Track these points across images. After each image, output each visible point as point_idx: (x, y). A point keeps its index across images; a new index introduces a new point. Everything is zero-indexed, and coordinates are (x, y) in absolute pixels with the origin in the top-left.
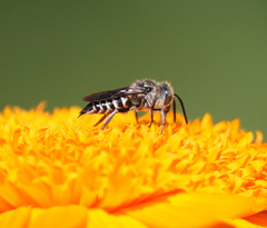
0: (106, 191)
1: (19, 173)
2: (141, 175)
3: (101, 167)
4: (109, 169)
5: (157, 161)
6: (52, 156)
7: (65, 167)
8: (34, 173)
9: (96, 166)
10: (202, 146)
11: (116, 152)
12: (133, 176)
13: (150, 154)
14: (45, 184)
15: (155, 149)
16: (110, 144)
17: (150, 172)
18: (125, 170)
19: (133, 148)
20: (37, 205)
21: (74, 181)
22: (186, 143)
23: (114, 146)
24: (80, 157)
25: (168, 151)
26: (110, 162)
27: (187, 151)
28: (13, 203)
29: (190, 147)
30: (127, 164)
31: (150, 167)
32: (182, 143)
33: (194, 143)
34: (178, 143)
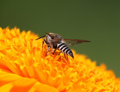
0: (70, 88)
1: (39, 65)
2: (86, 88)
3: (72, 78)
4: (75, 80)
5: (96, 86)
6: (55, 64)
7: (58, 71)
8: (45, 68)
9: (71, 76)
10: (116, 89)
11: (81, 75)
12: (84, 88)
13: (94, 82)
14: (47, 74)
15: (97, 81)
16: (80, 71)
17: (91, 89)
18: (81, 83)
19: (89, 77)
20: (40, 81)
21: (59, 78)
22: (110, 85)
23: (81, 72)
24: (66, 70)
25: (102, 84)
26: (77, 78)
27: (109, 88)
28: (30, 75)
29: (111, 87)
30: (83, 82)
31: (92, 87)
32: (109, 84)
33: (114, 86)
34: (107, 83)
